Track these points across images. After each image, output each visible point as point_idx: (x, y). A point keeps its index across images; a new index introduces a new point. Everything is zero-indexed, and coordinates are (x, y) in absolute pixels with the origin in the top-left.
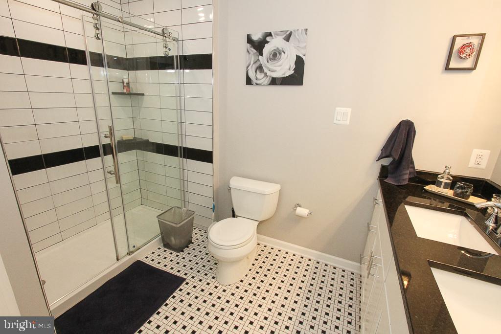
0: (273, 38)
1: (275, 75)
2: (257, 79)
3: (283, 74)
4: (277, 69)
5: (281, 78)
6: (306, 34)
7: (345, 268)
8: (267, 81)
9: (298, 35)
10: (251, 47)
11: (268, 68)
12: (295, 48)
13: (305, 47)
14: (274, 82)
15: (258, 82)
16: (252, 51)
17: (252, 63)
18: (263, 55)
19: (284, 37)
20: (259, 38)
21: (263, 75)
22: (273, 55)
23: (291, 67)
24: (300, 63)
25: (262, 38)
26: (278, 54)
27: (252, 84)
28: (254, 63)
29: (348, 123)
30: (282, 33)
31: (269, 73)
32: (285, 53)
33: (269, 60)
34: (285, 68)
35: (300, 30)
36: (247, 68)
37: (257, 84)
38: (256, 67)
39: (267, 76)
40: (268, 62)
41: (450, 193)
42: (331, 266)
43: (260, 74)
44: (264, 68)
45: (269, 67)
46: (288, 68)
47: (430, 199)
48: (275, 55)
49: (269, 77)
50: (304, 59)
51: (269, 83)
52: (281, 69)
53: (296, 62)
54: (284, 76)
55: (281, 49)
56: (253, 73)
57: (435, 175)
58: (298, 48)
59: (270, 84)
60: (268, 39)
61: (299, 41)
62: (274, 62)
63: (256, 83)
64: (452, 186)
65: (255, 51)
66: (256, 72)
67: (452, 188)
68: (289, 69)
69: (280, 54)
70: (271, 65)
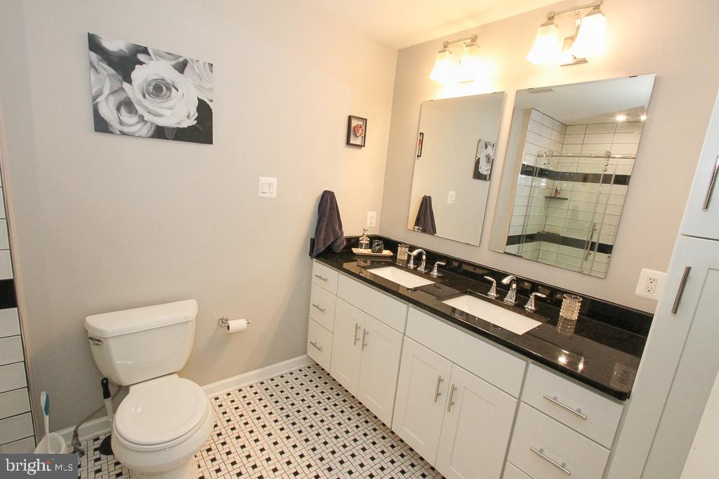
0: (152, 60)
1: (162, 122)
2: (121, 123)
3: (177, 124)
4: (166, 112)
5: (174, 129)
6: (212, 71)
7: (290, 370)
8: (145, 130)
9: (198, 68)
10: (99, 60)
11: (145, 108)
12: (195, 86)
13: (211, 90)
14: (160, 133)
15: (126, 129)
16: (105, 69)
17: (106, 92)
18: (133, 83)
19: (173, 63)
20: (121, 50)
21: (135, 119)
22: (154, 88)
23: (191, 114)
24: (204, 111)
25: (126, 51)
26: (164, 88)
27: (111, 132)
28: (113, 93)
29: (274, 195)
30: (168, 56)
31: (147, 117)
32: (177, 90)
33: (147, 95)
34: (180, 113)
35: (201, 63)
36: (95, 98)
37: (123, 133)
38: (117, 102)
39: (146, 122)
40: (144, 97)
41: (368, 251)
42: (267, 380)
43: (127, 114)
44: (137, 107)
45: (147, 106)
46: (186, 115)
47: (356, 261)
48: (159, 89)
49: (149, 124)
50: (211, 107)
51: (151, 133)
52: (172, 114)
53: (198, 107)
54: (179, 126)
55: (170, 82)
56: (110, 110)
57: (357, 239)
58: (200, 88)
59: (153, 136)
60: (141, 57)
61: (201, 79)
62: (157, 100)
63: (120, 131)
64: (370, 246)
65: (112, 71)
66: (118, 109)
67: (370, 247)
68: (188, 117)
69: (169, 89)
70: (150, 103)
